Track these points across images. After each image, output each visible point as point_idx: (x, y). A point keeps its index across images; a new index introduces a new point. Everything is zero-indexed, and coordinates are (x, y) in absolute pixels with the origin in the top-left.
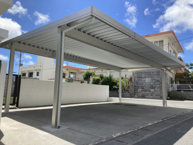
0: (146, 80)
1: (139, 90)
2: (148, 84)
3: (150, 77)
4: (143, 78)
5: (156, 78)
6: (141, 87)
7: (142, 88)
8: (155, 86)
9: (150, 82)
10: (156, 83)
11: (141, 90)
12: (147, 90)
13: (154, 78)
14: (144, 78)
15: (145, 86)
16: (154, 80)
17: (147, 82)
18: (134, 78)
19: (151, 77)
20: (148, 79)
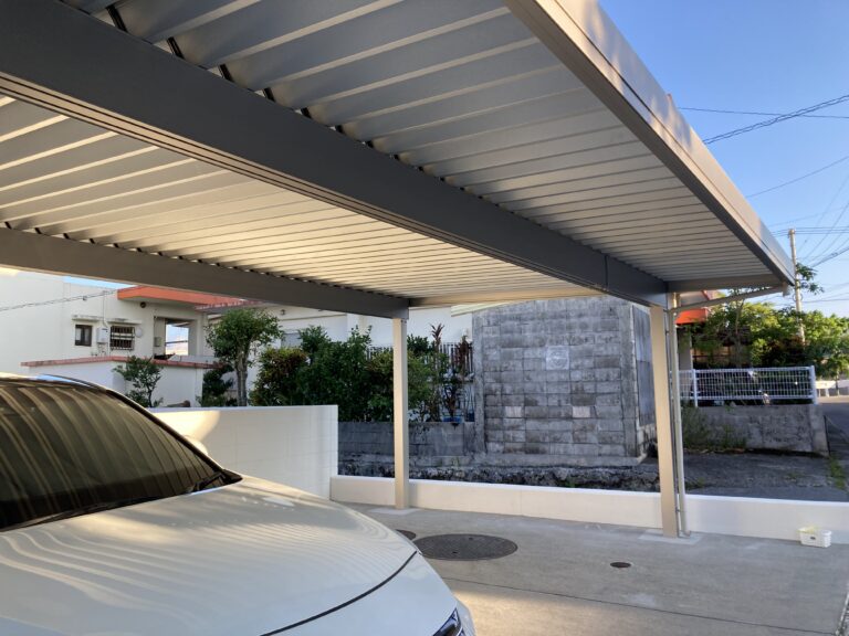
0: (545, 360)
1: (509, 411)
2: (555, 377)
3: (566, 343)
4: (527, 347)
5: (599, 345)
6: (522, 398)
7: (527, 403)
8: (596, 387)
9: (567, 368)
10: (600, 373)
11: (518, 411)
12: (554, 411)
13: (586, 345)
14: (534, 346)
15: (542, 390)
16: (589, 354)
17: (549, 368)
18: (482, 351)
19: (572, 341)
20: (554, 354)
